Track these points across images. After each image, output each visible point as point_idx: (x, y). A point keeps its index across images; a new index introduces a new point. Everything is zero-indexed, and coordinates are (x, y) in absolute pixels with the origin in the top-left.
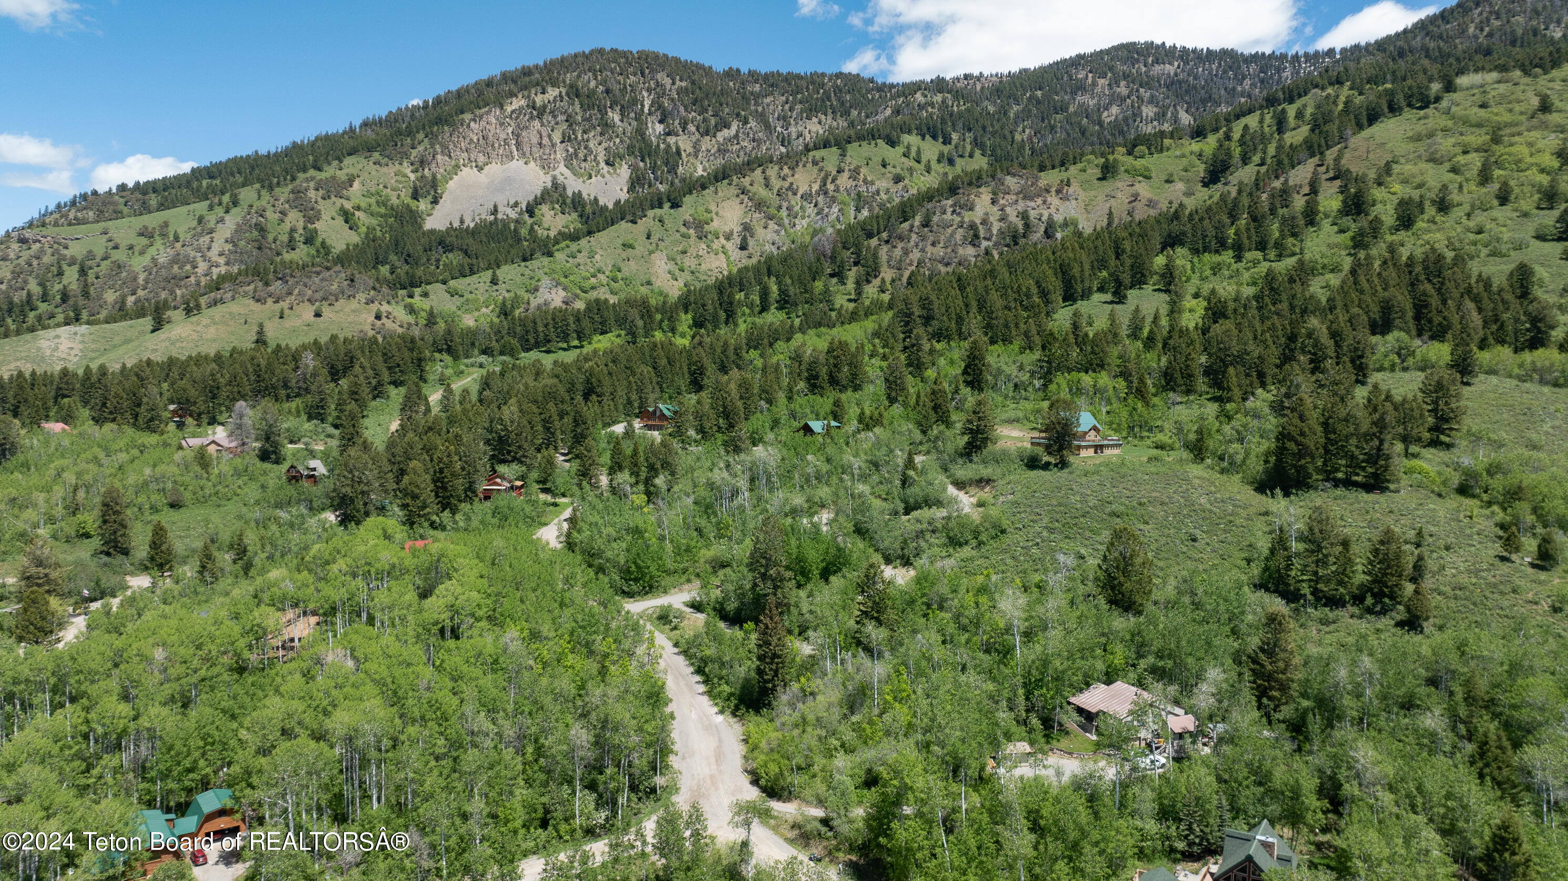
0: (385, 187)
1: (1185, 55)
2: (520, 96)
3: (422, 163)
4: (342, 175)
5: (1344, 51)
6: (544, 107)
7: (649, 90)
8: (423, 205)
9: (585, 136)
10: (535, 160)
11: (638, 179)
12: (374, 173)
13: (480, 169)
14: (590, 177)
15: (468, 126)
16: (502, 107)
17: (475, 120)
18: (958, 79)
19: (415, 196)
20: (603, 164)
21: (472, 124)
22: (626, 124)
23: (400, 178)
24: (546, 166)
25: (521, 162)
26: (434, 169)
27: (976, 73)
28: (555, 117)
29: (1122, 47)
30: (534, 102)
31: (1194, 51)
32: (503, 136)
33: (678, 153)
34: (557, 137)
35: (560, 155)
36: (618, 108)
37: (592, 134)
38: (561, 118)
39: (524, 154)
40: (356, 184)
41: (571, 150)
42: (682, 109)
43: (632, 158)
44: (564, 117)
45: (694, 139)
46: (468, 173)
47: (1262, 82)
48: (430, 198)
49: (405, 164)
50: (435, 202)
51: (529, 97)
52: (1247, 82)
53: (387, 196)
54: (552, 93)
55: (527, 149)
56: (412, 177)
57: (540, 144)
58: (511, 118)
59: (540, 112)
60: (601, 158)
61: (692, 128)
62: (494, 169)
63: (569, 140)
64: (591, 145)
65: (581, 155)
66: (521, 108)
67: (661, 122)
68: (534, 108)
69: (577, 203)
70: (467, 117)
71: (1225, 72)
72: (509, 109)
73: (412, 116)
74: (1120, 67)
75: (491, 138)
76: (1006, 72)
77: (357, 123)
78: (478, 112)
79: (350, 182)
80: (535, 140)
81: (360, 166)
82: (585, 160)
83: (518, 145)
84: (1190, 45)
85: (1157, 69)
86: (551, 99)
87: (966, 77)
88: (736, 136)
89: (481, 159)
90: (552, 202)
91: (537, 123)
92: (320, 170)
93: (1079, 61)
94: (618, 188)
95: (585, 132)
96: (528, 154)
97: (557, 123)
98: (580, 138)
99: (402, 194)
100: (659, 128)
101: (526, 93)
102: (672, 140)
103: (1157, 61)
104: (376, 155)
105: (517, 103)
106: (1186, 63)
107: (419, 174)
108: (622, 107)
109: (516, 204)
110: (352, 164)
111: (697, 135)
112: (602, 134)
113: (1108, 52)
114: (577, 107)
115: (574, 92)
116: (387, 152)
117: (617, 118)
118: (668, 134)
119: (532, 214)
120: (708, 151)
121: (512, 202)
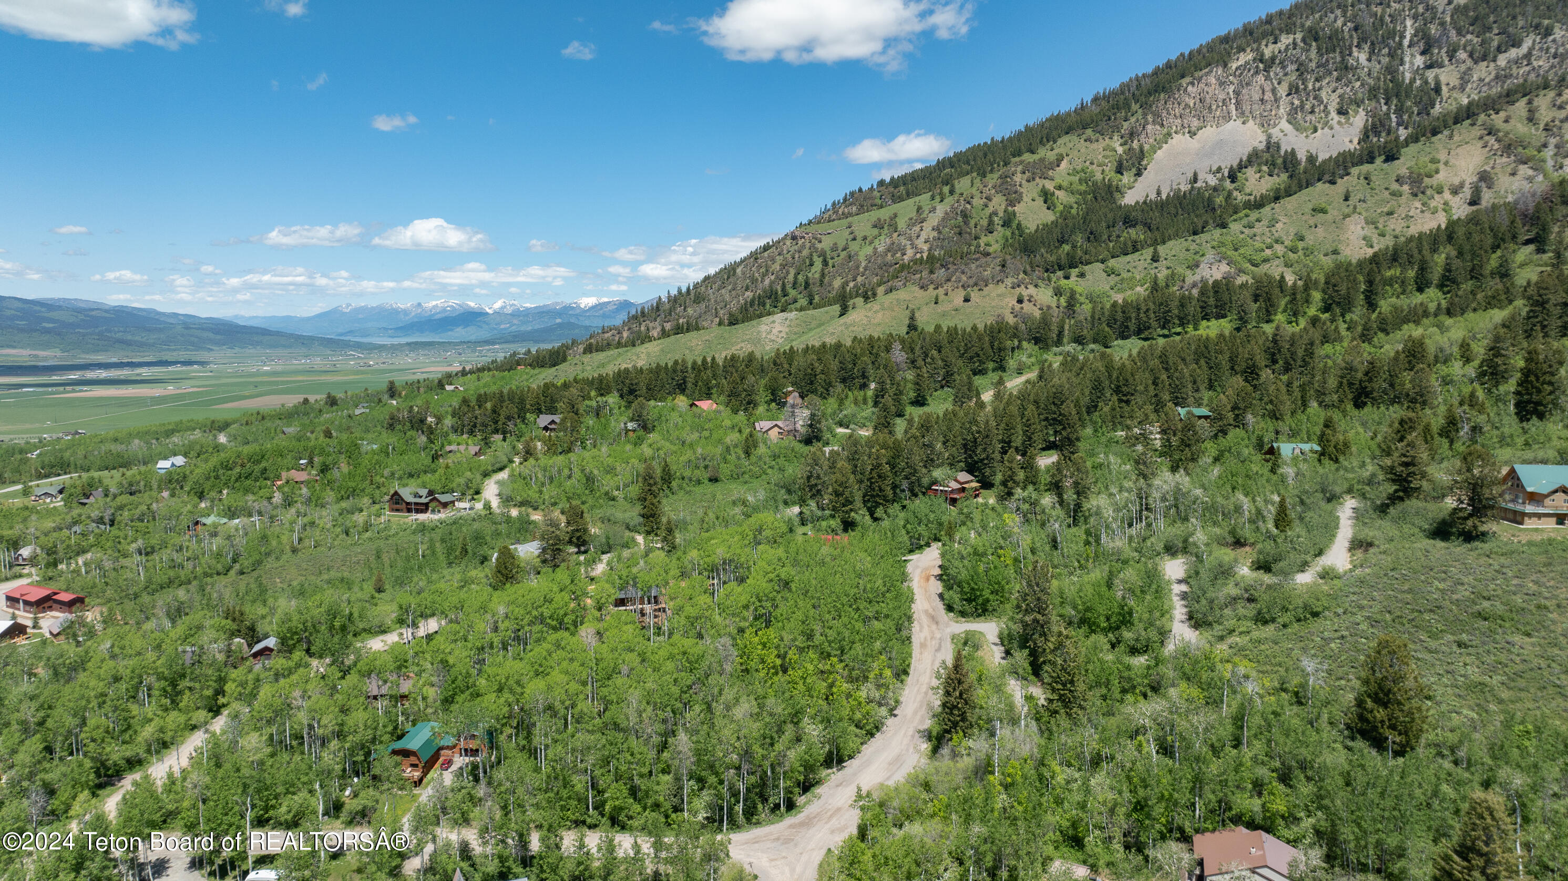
0: (1092, 163)
2: (1249, 50)
3: (1132, 135)
4: (1051, 156)
6: (1273, 59)
7: (1415, 17)
8: (1126, 178)
9: (1317, 85)
10: (1254, 118)
11: (1374, 126)
12: (1083, 150)
13: (1192, 134)
14: (1315, 130)
15: (1186, 90)
16: (1225, 65)
17: (1193, 84)
19: (1119, 171)
20: (1333, 114)
21: (1190, 88)
22: (1374, 63)
23: (1108, 153)
24: (1265, 123)
25: (1239, 122)
26: (1143, 140)
28: (1284, 68)
30: (1262, 55)
32: (1222, 96)
33: (1438, 90)
34: (1283, 90)
35: (1283, 110)
36: (1366, 47)
37: (1325, 82)
38: (1291, 68)
39: (1243, 113)
40: (1064, 164)
41: (1297, 102)
42: (1453, 33)
43: (1373, 104)
44: (1294, 67)
45: (1463, 68)
46: (1179, 141)
48: (1134, 171)
49: (1115, 138)
50: (1139, 174)
51: (1258, 49)
53: (1092, 172)
54: (1285, 40)
55: (1246, 107)
56: (1120, 150)
57: (1262, 100)
58: (1235, 76)
59: (1269, 64)
60: (1333, 107)
61: (1462, 55)
62: (1209, 133)
63: (1297, 91)
64: (1323, 94)
65: (1308, 107)
66: (1247, 63)
67: (1423, 53)
68: (1261, 61)
69: (1289, 162)
70: (1184, 82)
72: (1234, 66)
73: (1139, 86)
75: (1208, 100)
77: (1088, 99)
78: (1197, 74)
79: (1060, 160)
80: (1256, 97)
81: (1071, 145)
82: (1312, 112)
83: (1238, 104)
86: (1283, 49)
88: (1528, 56)
89: (1195, 123)
90: (1259, 165)
91: (1260, 78)
92: (1033, 152)
94: (1347, 140)
95: (1317, 80)
96: (1247, 113)
97: (1286, 74)
98: (1310, 87)
99: (1107, 169)
100: (1419, 61)
101: (1255, 46)
102: (1430, 75)
104: (1089, 132)
105: (1246, 57)
107: (1127, 147)
108: (1373, 44)
109: (1219, 170)
110: (1065, 143)
111: (1469, 62)
112: (1338, 79)
114: (1313, 53)
115: (1313, 35)
116: (1099, 128)
117: (1363, 57)
118: (1429, 67)
119: (1233, 177)
120: (1481, 80)
121: (1214, 168)
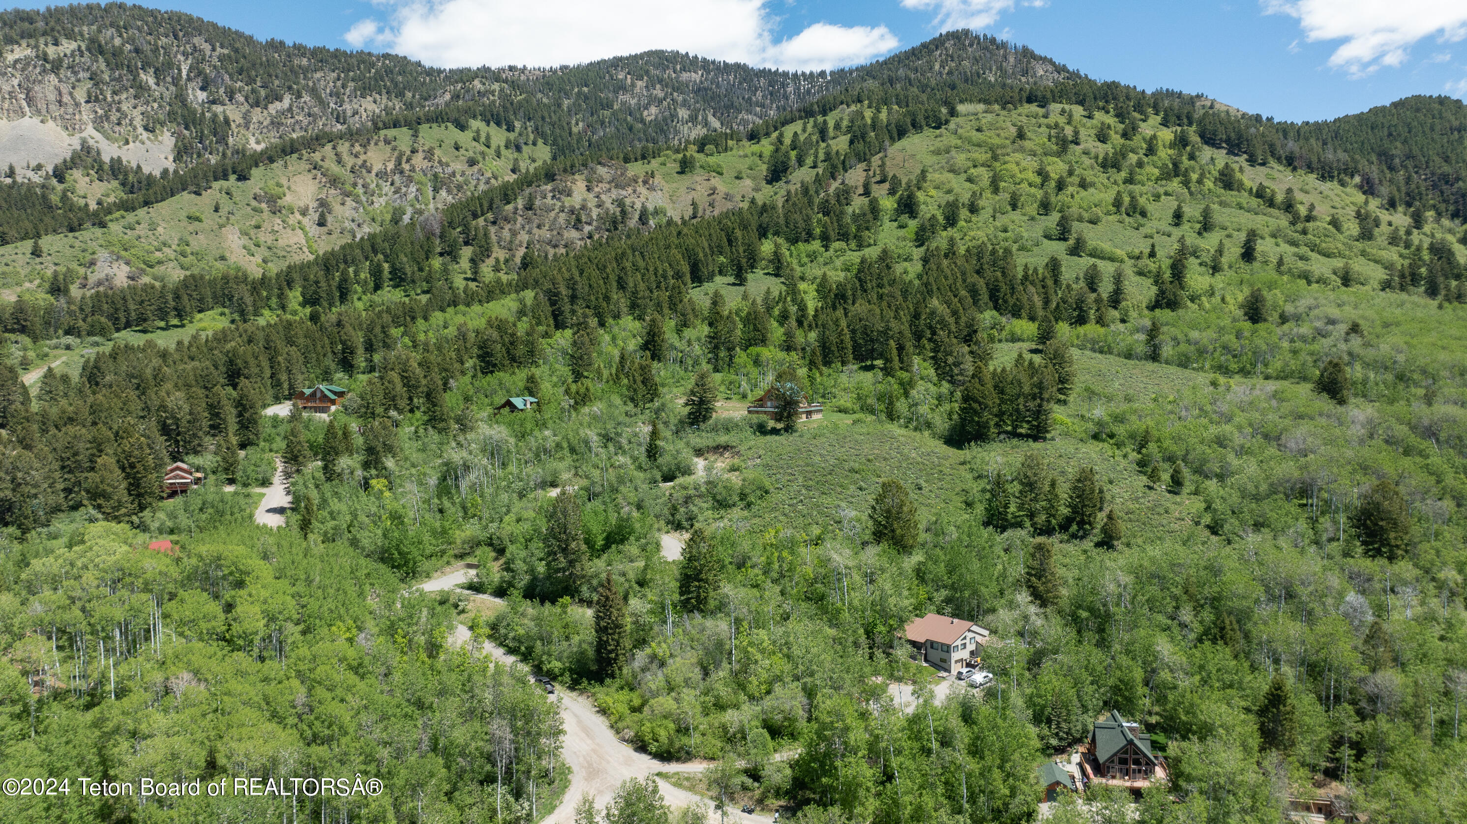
1: (706, 65)
2: (24, 44)
5: (832, 73)
6: (60, 60)
7: (185, 54)
9: (117, 98)
10: (54, 119)
11: (185, 148)
14: (127, 143)
16: (1, 54)
18: (504, 70)
20: (140, 130)
22: (162, 89)
24: (70, 126)
25: (36, 120)
27: (520, 66)
28: (75, 73)
29: (650, 54)
30: (45, 54)
31: (713, 62)
33: (227, 122)
34: (81, 95)
35: (86, 116)
36: (151, 71)
37: (124, 96)
38: (83, 75)
39: (38, 112)
41: (100, 112)
42: (226, 77)
43: (174, 125)
44: (87, 75)
45: (243, 109)
47: (771, 94)
51: (37, 47)
52: (759, 94)
54: (68, 46)
55: (42, 106)
57: (60, 102)
58: (15, 69)
59: (56, 66)
60: (138, 122)
61: (240, 98)
63: (97, 100)
64: (124, 107)
65: (113, 118)
66: (28, 58)
67: (203, 89)
68: (46, 60)
69: (117, 169)
71: (740, 83)
72: (11, 58)
74: (653, 72)
76: (548, 68)
80: (52, 96)
82: (119, 124)
83: (30, 100)
84: (710, 58)
85: (685, 76)
86: (68, 52)
87: (511, 68)
88: (290, 109)
90: (85, 168)
91: (52, 78)
93: (617, 63)
94: (162, 156)
95: (115, 93)
96: (44, 111)
97: (79, 81)
98: (109, 99)
100: (202, 96)
101: (32, 42)
102: (218, 109)
103: (684, 69)
105: (21, 52)
106: (708, 73)
108: (156, 69)
109: (39, 167)
111: (246, 106)
112: (136, 97)
113: (641, 56)
114: (103, 66)
115: (96, 48)
117: (151, 81)
118: (214, 102)
119: (61, 179)
120: (260, 123)
121: (33, 164)
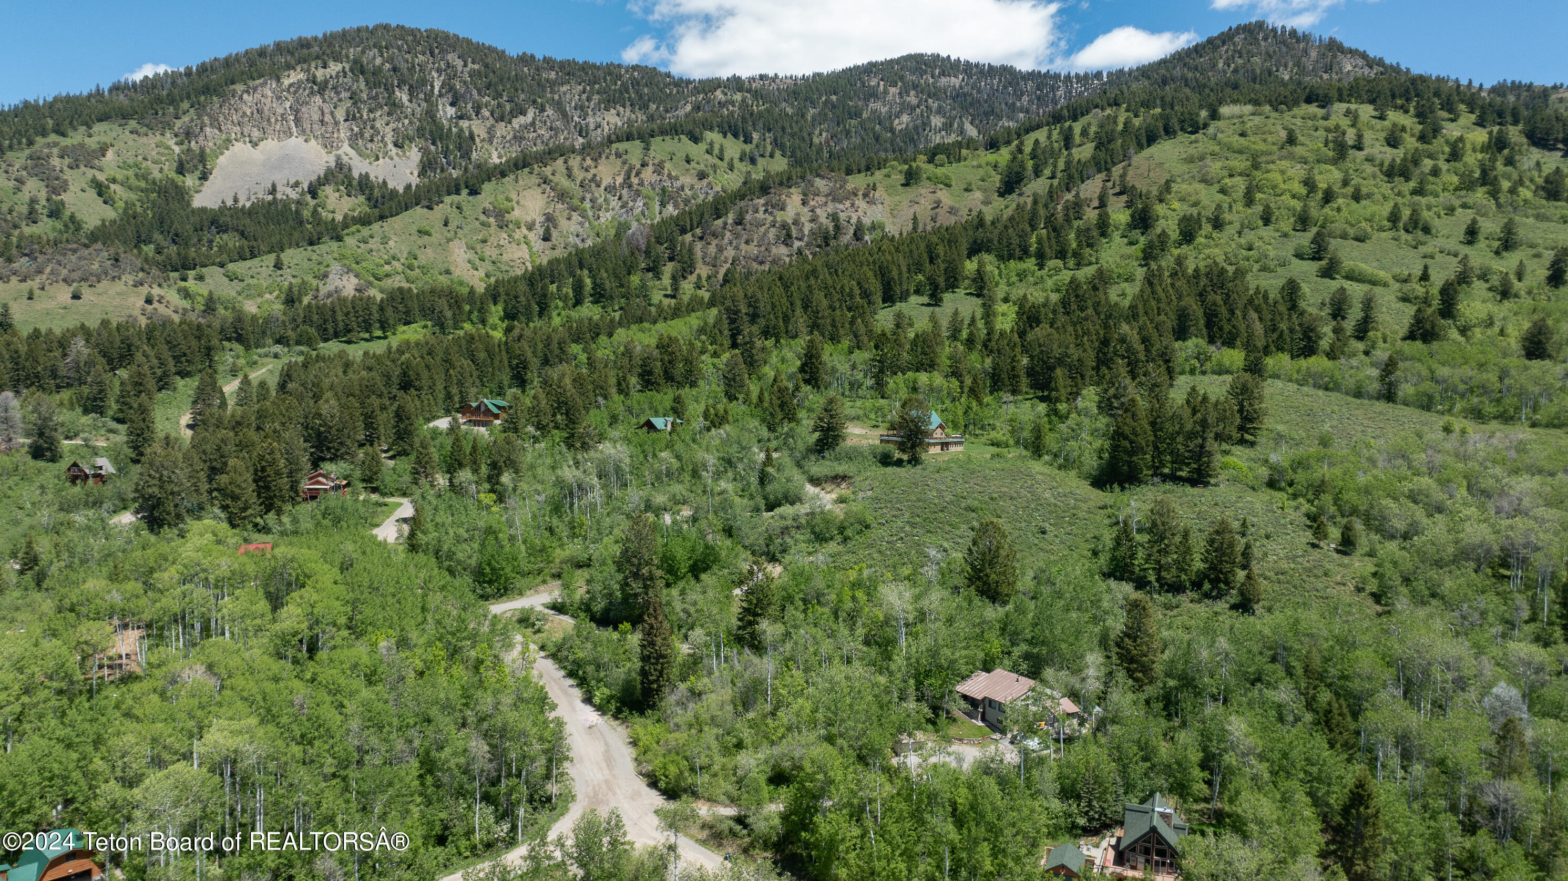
0: (145, 159)
1: (968, 69)
2: (299, 69)
3: (188, 135)
4: (92, 143)
5: (1110, 74)
6: (326, 82)
7: (439, 71)
8: (190, 181)
9: (372, 116)
10: (316, 138)
11: (430, 163)
12: (130, 143)
13: (255, 145)
14: (377, 159)
15: (241, 98)
16: (278, 80)
17: (248, 92)
18: (754, 79)
19: (181, 170)
20: (390, 146)
21: (245, 96)
22: (414, 105)
23: (162, 150)
24: (329, 144)
25: (301, 139)
26: (201, 142)
27: (771, 74)
28: (337, 93)
29: (909, 57)
30: (315, 77)
31: (977, 65)
32: (280, 111)
33: (472, 137)
34: (340, 115)
35: (344, 134)
36: (406, 88)
37: (379, 113)
38: (344, 95)
39: (304, 131)
40: (110, 154)
41: (356, 129)
42: (475, 92)
43: (422, 140)
44: (348, 94)
45: (488, 124)
46: (240, 149)
47: (1039, 99)
48: (198, 174)
49: (168, 135)
50: (204, 177)
51: (308, 70)
52: (1025, 98)
53: (147, 169)
54: (335, 68)
55: (307, 126)
56: (177, 149)
57: (322, 121)
58: (289, 92)
59: (322, 88)
60: (389, 139)
61: (486, 113)
62: (270, 145)
63: (354, 118)
64: (378, 124)
65: (367, 136)
66: (300, 82)
67: (452, 104)
68: (314, 82)
69: (364, 185)
70: (239, 88)
71: (1005, 87)
72: (286, 82)
73: (173, 83)
74: (910, 77)
75: (266, 112)
76: (800, 75)
77: (106, 86)
78: (251, 83)
79: (103, 150)
80: (316, 117)
81: (114, 134)
82: (371, 141)
83: (297, 121)
84: (973, 60)
85: (944, 81)
86: (334, 74)
87: (762, 77)
88: (533, 124)
89: (256, 134)
90: (337, 184)
91: (318, 99)
92: (63, 135)
93: (871, 68)
94: (408, 172)
95: (371, 111)
96: (308, 131)
97: (340, 100)
98: (365, 117)
99: (166, 168)
100: (451, 111)
101: (305, 66)
102: (464, 124)
103: (943, 74)
104: (133, 123)
105: (295, 76)
106: (970, 77)
107: (185, 147)
108: (411, 87)
109: (297, 184)
110: (102, 132)
111: (492, 120)
112: (389, 114)
113: (898, 61)
114: (362, 85)
115: (359, 68)
116: (146, 121)
117: (405, 98)
118: (461, 118)
119: (314, 195)
120: (503, 137)
121: (292, 182)
